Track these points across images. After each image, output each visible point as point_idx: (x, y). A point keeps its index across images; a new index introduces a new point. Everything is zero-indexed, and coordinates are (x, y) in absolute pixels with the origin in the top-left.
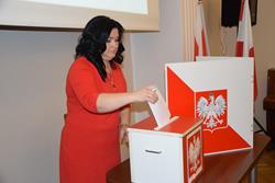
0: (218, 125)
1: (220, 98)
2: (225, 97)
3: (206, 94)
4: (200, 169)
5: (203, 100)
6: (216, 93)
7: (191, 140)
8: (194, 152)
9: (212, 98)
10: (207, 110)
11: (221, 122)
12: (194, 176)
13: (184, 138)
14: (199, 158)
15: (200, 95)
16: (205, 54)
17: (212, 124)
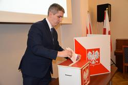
0: (96, 63)
1: (97, 52)
2: (99, 51)
3: (91, 50)
4: (88, 82)
6: (95, 50)
9: (94, 52)
10: (92, 57)
14: (88, 77)
15: (88, 50)
16: (91, 33)
17: (93, 62)
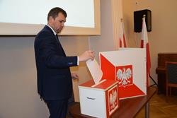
1: (129, 69)
2: (131, 69)
3: (121, 68)
4: (117, 107)
6: (126, 67)
7: (111, 92)
8: (113, 99)
9: (124, 69)
10: (122, 76)
11: (129, 82)
12: (113, 111)
13: (106, 92)
14: (116, 101)
15: (118, 68)
17: (125, 83)
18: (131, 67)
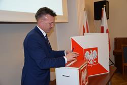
4: (87, 83)
5: (87, 52)
7: (83, 70)
8: (84, 76)
13: (79, 70)
14: (86, 78)
16: (88, 32)
18: (96, 49)
